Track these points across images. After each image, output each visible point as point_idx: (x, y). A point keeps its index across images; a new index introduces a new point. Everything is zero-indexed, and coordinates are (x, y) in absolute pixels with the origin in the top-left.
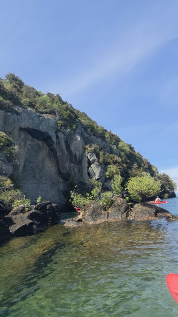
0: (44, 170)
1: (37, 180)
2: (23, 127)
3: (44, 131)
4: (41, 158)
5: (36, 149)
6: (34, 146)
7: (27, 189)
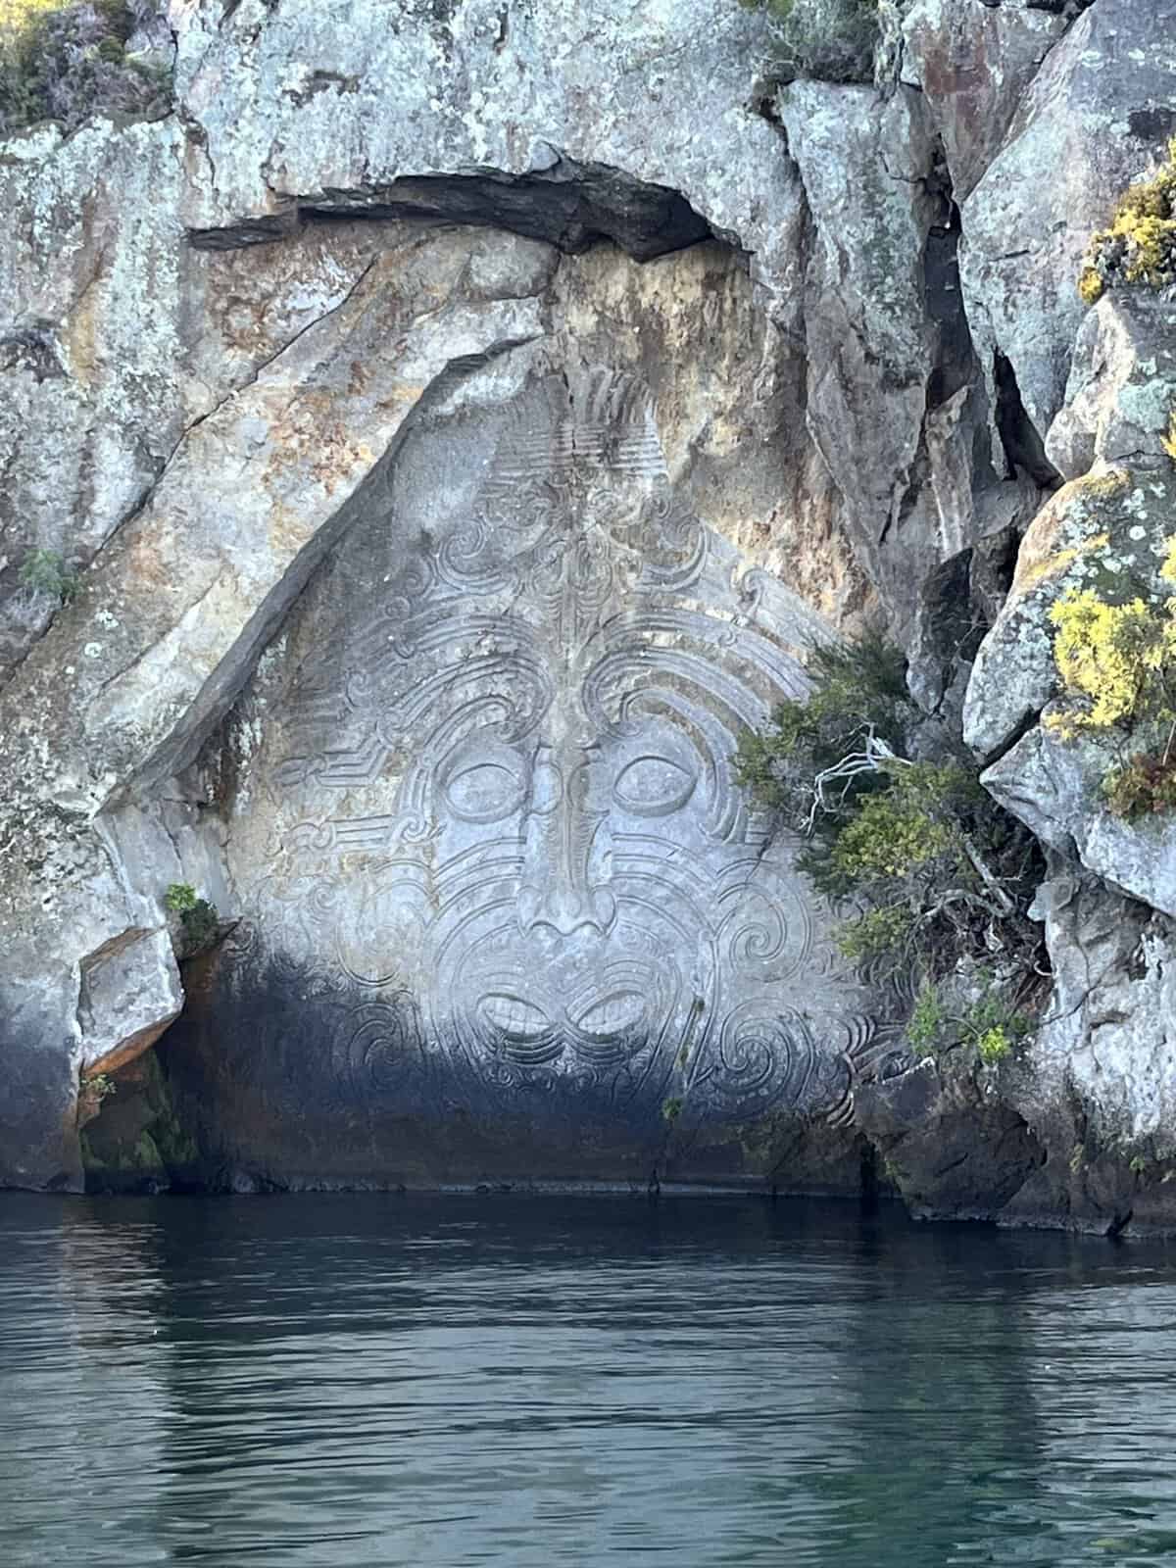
0: (663, 639)
1: (556, 768)
2: (225, 220)
3: (532, 158)
4: (646, 486)
5: (604, 387)
6: (573, 357)
7: (412, 871)
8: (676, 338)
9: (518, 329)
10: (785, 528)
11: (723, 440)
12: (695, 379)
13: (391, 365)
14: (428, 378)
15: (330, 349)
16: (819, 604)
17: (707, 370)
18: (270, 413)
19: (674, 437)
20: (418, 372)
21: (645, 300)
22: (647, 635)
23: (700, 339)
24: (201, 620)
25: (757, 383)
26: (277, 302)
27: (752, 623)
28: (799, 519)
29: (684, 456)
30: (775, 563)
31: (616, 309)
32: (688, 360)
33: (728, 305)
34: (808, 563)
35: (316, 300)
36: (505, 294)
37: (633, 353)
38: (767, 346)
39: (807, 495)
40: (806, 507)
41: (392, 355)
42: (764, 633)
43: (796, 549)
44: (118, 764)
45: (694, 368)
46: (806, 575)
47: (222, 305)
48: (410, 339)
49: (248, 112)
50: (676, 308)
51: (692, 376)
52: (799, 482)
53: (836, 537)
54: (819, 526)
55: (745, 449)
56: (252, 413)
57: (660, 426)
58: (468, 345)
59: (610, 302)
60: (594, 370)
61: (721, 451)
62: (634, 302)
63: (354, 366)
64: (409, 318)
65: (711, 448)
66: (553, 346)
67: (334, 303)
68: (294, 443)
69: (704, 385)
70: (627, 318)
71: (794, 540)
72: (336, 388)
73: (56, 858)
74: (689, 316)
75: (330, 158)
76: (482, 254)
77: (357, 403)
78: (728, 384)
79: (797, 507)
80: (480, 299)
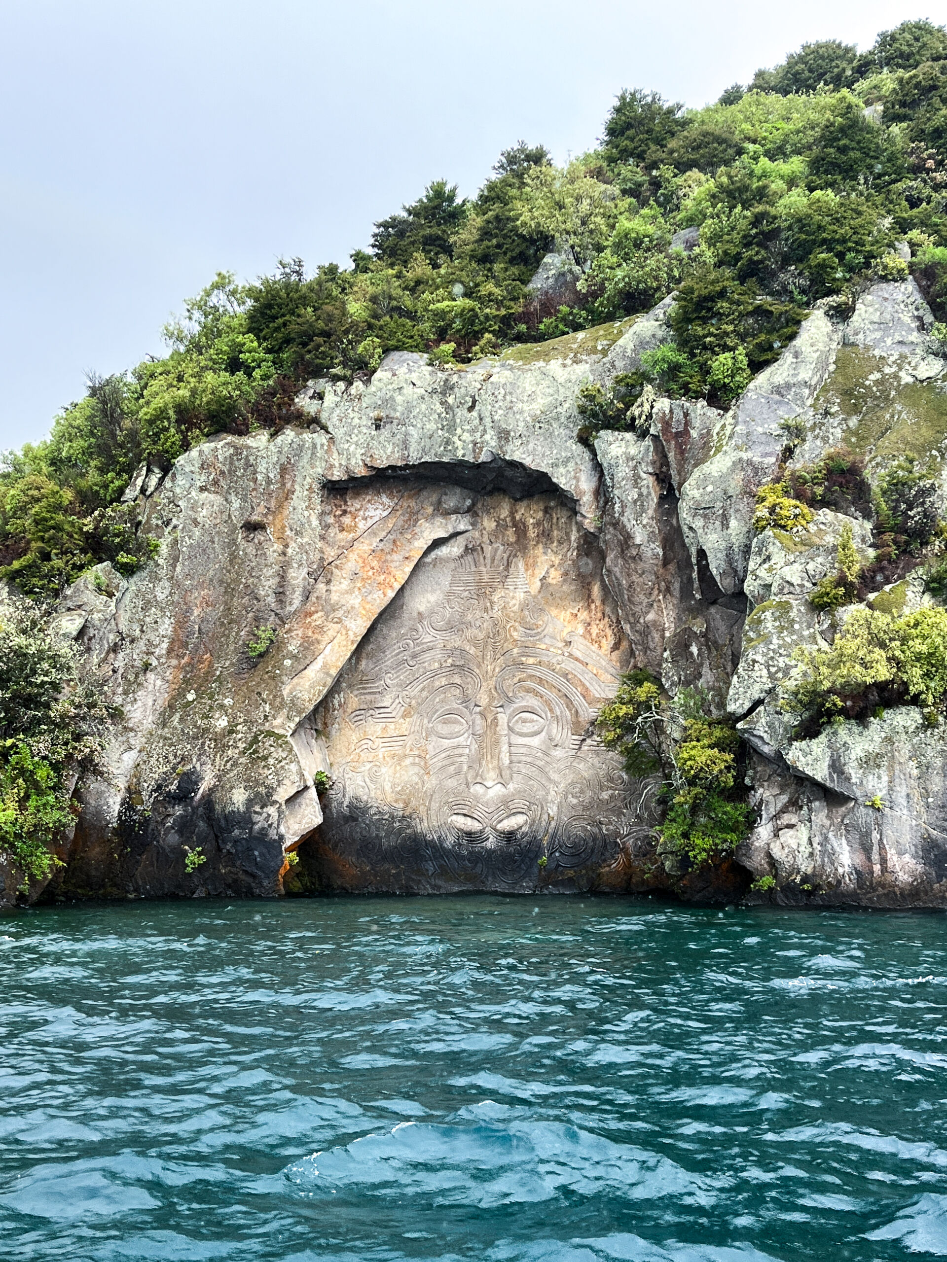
1: (483, 716)
2: (344, 477)
3: (484, 457)
4: (520, 595)
5: (499, 552)
6: (486, 539)
7: (417, 760)
8: (532, 533)
9: (462, 527)
10: (584, 615)
11: (555, 577)
12: (541, 550)
13: (409, 541)
14: (425, 547)
15: (384, 533)
16: (600, 647)
17: (546, 547)
18: (360, 561)
19: (533, 575)
20: (422, 544)
21: (518, 518)
22: (524, 659)
23: (543, 534)
24: (332, 650)
25: (569, 553)
26: (361, 513)
27: (570, 655)
28: (590, 611)
29: (539, 584)
30: (581, 630)
31: (504, 520)
32: (538, 543)
33: (555, 520)
34: (595, 630)
35: (378, 512)
36: (456, 511)
37: (512, 539)
38: (573, 538)
39: (593, 602)
40: (593, 606)
41: (409, 536)
42: (577, 659)
43: (589, 624)
44: (299, 713)
45: (541, 546)
46: (594, 635)
47: (339, 513)
48: (417, 530)
49: (356, 431)
50: (532, 521)
51: (540, 548)
52: (589, 596)
53: (606, 619)
54: (599, 615)
55: (565, 581)
56: (352, 562)
57: (527, 570)
58: (442, 534)
59: (502, 517)
60: (495, 545)
61: (554, 582)
62: (513, 518)
63: (394, 541)
64: (417, 521)
65: (550, 580)
66: (477, 534)
67: (386, 513)
68: (370, 573)
69: (545, 553)
70: (510, 524)
71: (588, 620)
72: (387, 550)
73: (274, 755)
74: (538, 524)
75: (393, 452)
76: (446, 494)
77: (395, 557)
78: (556, 553)
79: (589, 605)
80: (447, 513)
